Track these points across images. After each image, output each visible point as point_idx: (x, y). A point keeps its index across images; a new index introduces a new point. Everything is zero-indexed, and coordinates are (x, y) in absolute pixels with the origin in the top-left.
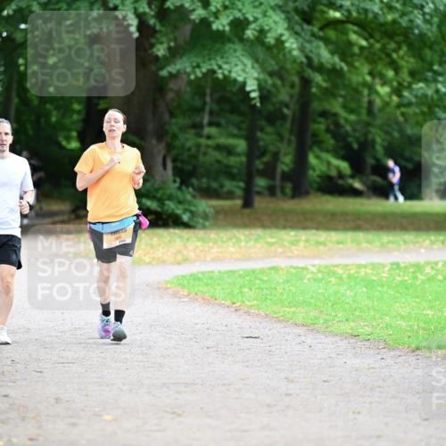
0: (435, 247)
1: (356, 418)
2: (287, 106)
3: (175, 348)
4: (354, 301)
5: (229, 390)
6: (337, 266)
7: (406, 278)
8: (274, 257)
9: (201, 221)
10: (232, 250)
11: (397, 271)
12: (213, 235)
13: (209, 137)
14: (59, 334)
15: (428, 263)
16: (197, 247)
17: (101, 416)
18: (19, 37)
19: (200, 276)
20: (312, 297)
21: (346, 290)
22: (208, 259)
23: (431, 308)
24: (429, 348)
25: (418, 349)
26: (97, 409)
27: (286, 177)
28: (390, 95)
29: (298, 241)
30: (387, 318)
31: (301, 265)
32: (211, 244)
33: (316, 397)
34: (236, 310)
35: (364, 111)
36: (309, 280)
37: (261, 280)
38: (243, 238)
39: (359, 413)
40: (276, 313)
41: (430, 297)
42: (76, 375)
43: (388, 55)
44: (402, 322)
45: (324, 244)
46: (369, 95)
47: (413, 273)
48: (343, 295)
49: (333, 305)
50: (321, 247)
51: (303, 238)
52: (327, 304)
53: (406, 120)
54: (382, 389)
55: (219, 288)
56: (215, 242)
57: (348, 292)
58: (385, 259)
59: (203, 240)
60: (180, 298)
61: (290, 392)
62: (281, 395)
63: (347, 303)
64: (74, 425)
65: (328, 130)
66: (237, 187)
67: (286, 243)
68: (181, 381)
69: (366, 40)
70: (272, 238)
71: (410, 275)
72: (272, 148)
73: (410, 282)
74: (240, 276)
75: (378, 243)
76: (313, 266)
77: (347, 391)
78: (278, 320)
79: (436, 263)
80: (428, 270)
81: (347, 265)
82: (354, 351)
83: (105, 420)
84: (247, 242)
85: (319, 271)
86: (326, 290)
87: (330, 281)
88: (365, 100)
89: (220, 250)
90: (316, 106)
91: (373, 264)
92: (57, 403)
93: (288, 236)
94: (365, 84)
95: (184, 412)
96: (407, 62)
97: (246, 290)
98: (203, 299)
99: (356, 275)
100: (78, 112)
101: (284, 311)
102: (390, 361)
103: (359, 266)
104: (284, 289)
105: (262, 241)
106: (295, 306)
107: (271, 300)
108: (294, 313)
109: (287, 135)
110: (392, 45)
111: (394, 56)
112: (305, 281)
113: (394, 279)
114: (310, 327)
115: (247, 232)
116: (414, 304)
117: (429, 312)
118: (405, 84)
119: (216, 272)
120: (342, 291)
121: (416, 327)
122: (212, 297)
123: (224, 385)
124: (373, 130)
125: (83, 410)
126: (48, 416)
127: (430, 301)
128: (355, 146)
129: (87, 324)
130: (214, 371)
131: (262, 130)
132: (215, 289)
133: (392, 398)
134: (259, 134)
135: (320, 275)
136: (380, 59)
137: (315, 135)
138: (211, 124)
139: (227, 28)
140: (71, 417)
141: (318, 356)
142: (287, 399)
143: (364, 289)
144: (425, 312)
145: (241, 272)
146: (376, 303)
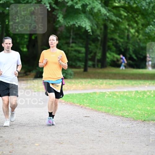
0: (151, 85)
1: (123, 145)
2: (99, 36)
3: (60, 120)
4: (122, 104)
5: (79, 135)
6: (117, 92)
7: (141, 96)
8: (94, 89)
9: (69, 76)
10: (80, 86)
11: (137, 94)
12: (73, 81)
13: (72, 47)
14: (20, 116)
15: (148, 91)
16: (68, 85)
17: (34, 144)
18: (6, 12)
19: (69, 95)
20: (108, 103)
21: (119, 100)
22: (72, 89)
23: (149, 107)
24: (148, 120)
25: (144, 121)
26: (33, 142)
27: (99, 61)
28: (135, 32)
29: (103, 83)
30: (134, 110)
31: (104, 92)
32: (73, 84)
33: (109, 137)
34: (81, 107)
35: (126, 38)
36: (107, 97)
37: (90, 97)
38: (84, 82)
39: (124, 143)
40: (95, 108)
41: (149, 103)
42: (26, 130)
43: (134, 19)
44: (139, 111)
45: (112, 84)
46: (128, 32)
47: (143, 94)
48: (119, 102)
49: (115, 105)
50: (111, 85)
51: (105, 82)
52: (113, 105)
53: (140, 41)
54: (132, 135)
55: (76, 99)
56: (74, 84)
57: (120, 101)
58: (133, 89)
59: (70, 83)
60: (62, 103)
61: (100, 136)
62: (97, 137)
63: (120, 105)
64: (25, 147)
65: (113, 45)
66: (82, 64)
67: (99, 84)
68: (62, 132)
69: (127, 13)
70: (94, 82)
71: (142, 95)
72: (94, 51)
73: (142, 97)
74: (83, 95)
75: (130, 84)
76: (108, 92)
77: (120, 135)
78: (96, 111)
79: (151, 91)
80: (148, 93)
81: (120, 92)
82: (122, 122)
83: (36, 145)
84: (85, 83)
85: (110, 94)
86: (113, 100)
87: (114, 97)
88: (126, 34)
89: (76, 86)
90: (109, 36)
91: (129, 91)
92: (19, 139)
93: (100, 81)
94: (126, 29)
95: (63, 142)
96: (141, 21)
97: (85, 100)
98: (70, 103)
99: (123, 95)
100: (27, 38)
101: (98, 108)
102: (135, 125)
103: (124, 92)
104: (98, 100)
105: (90, 83)
106: (102, 106)
107: (93, 104)
108: (102, 108)
109: (99, 46)
110: (136, 15)
111: (137, 19)
112: (106, 97)
113: (136, 96)
114: (107, 113)
115: (85, 80)
116: (143, 105)
117: (148, 108)
118: (140, 29)
119: (74, 94)
120: (118, 101)
121: (144, 113)
122: (73, 103)
123: (77, 133)
124: (129, 45)
125: (28, 142)
126: (16, 144)
127: (149, 104)
128: (123, 50)
129: (29, 112)
130: (73, 128)
131: (90, 44)
132: (74, 100)
133: (135, 138)
134: (89, 46)
135: (110, 95)
136: (132, 20)
137: (109, 46)
138: (73, 42)
139: (80, 8)
140: (24, 144)
141: (110, 123)
142: (99, 138)
143: (126, 100)
144: (147, 108)
145: (83, 94)
146: (130, 105)
